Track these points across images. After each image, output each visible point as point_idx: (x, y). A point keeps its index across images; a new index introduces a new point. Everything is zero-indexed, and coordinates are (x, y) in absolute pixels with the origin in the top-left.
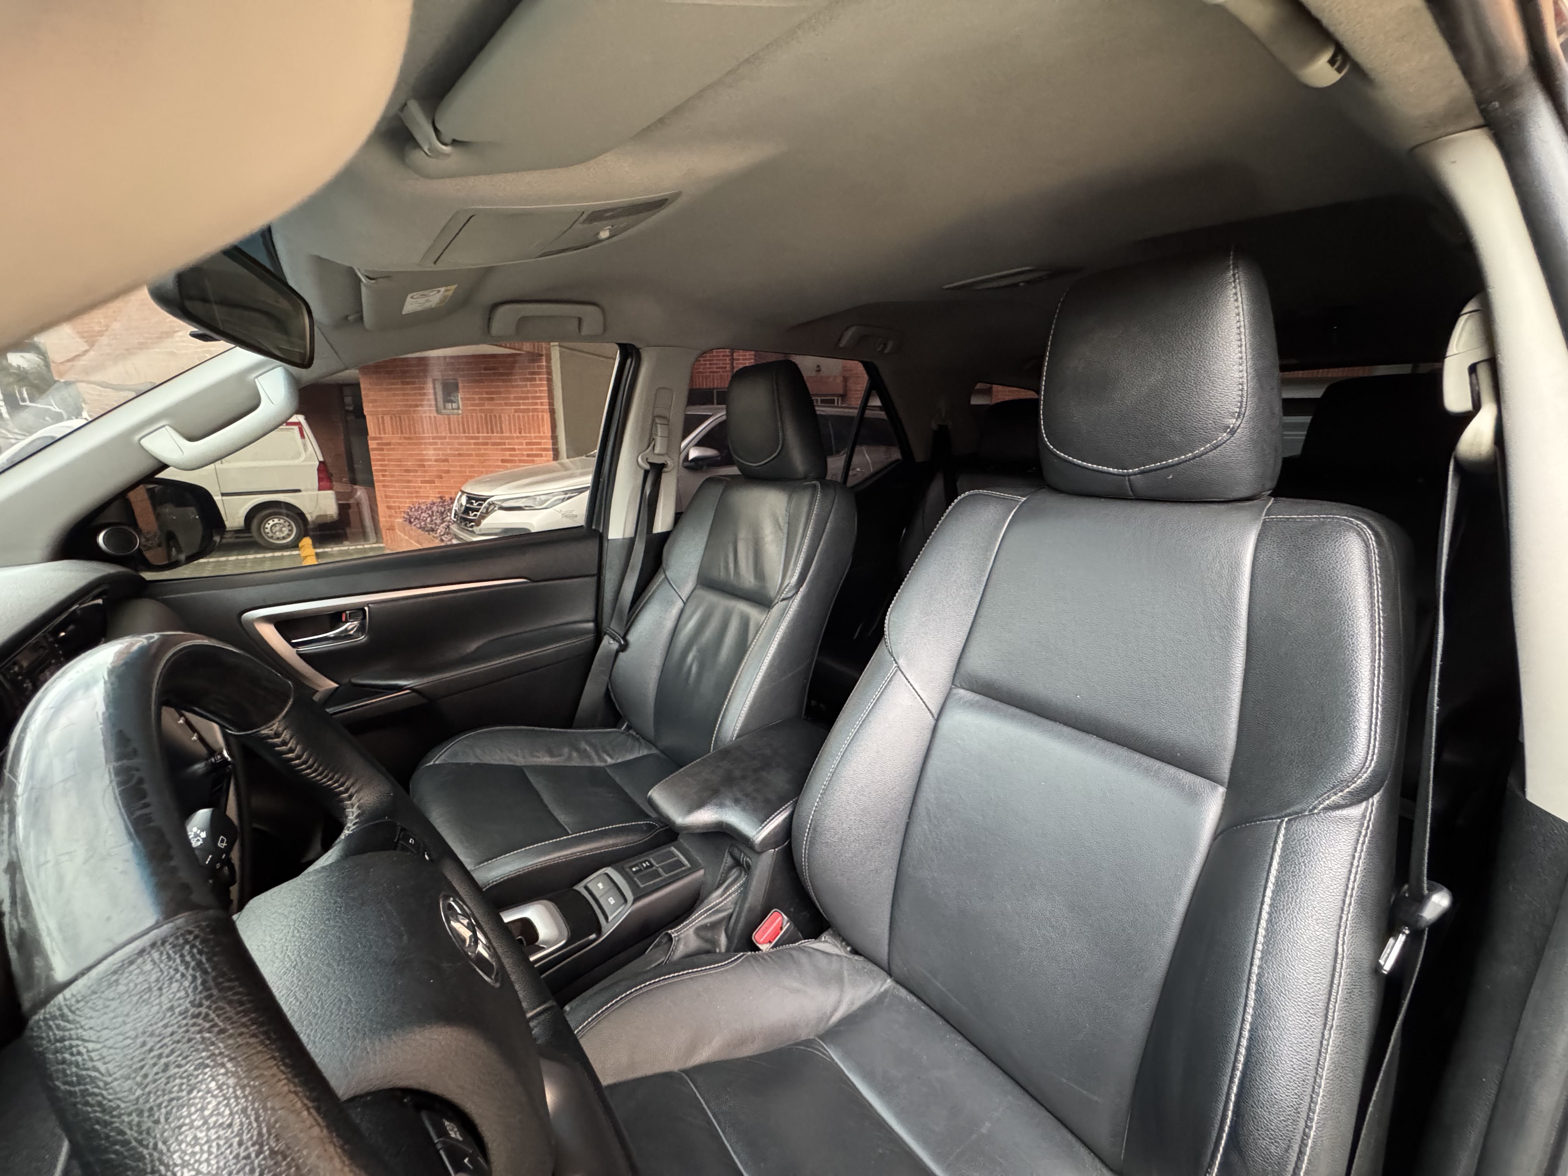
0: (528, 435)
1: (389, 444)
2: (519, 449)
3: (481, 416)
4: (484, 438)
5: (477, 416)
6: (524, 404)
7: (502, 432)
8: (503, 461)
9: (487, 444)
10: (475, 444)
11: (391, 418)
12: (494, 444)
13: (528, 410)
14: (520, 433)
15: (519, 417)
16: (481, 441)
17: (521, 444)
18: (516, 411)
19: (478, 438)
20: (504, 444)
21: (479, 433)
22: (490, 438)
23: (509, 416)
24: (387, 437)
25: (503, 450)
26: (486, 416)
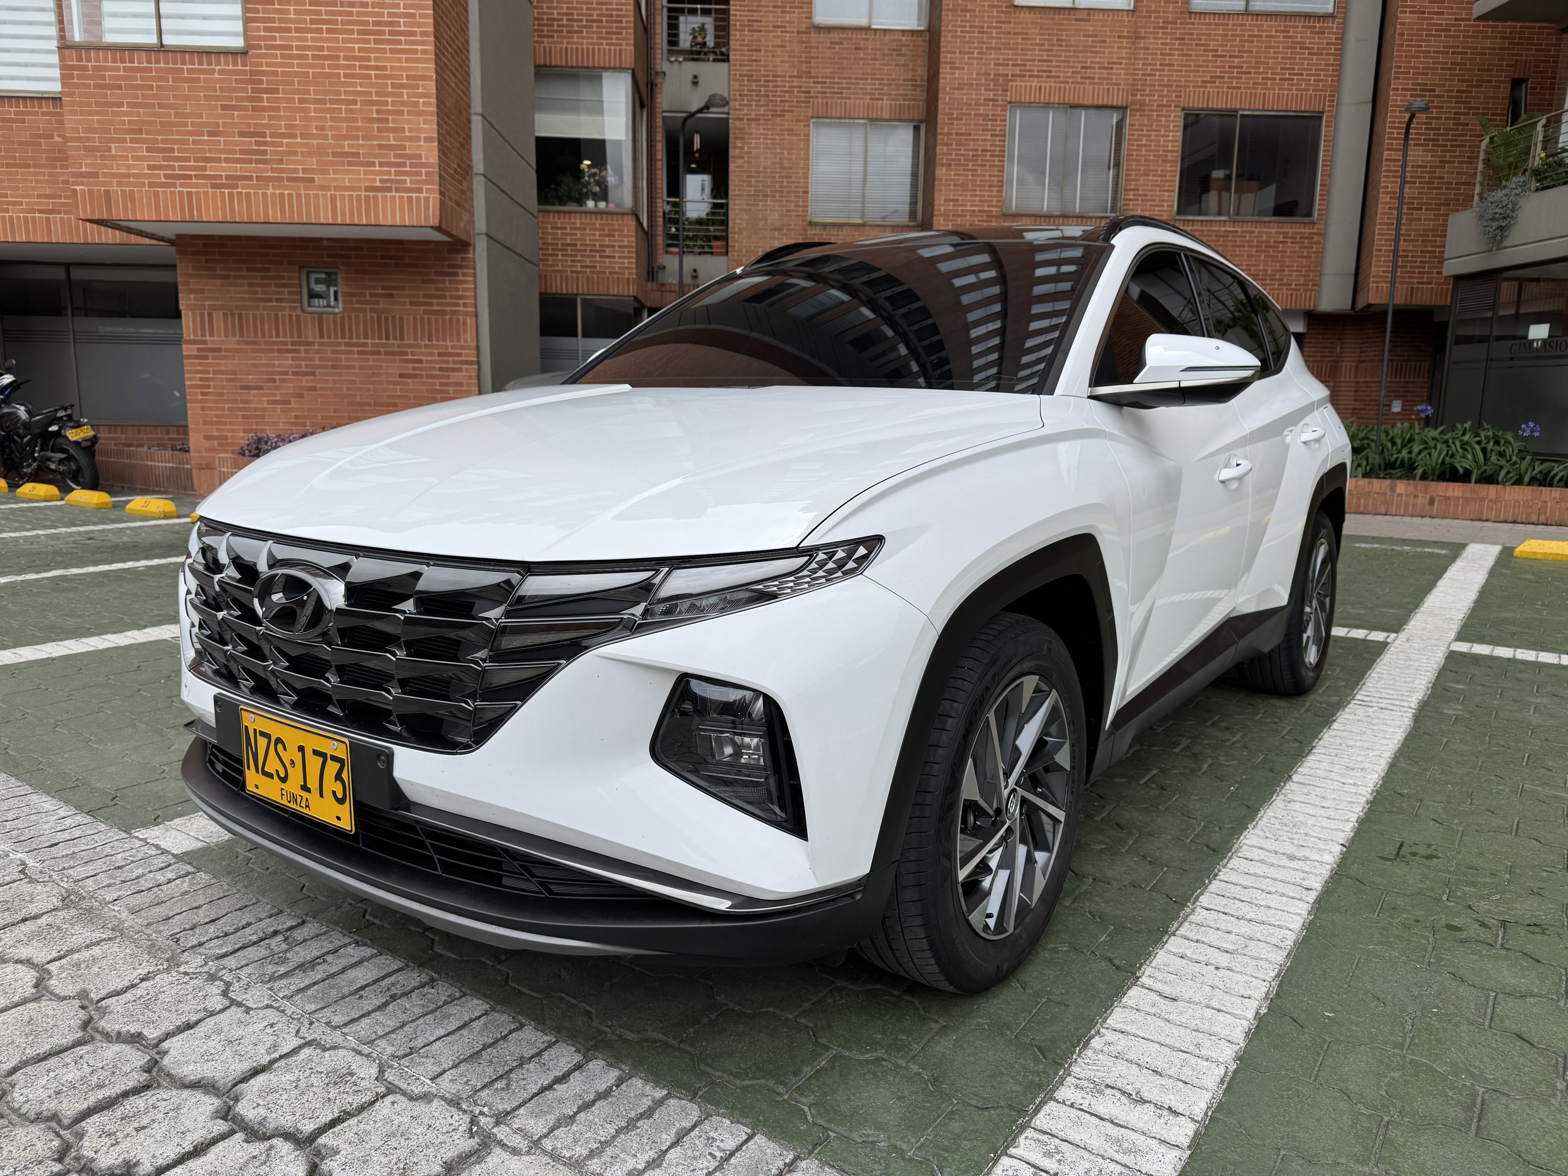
0: (441, 343)
1: (219, 350)
2: (427, 361)
3: (372, 318)
4: (373, 345)
5: (365, 319)
6: (438, 304)
7: (402, 339)
8: (401, 376)
9: (378, 353)
10: (360, 353)
11: (225, 315)
12: (387, 353)
13: (444, 313)
14: (430, 340)
15: (429, 320)
16: (370, 349)
17: (432, 354)
18: (426, 312)
19: (366, 345)
20: (406, 354)
21: (366, 338)
22: (383, 345)
23: (415, 319)
24: (215, 340)
25: (401, 361)
26: (379, 318)
